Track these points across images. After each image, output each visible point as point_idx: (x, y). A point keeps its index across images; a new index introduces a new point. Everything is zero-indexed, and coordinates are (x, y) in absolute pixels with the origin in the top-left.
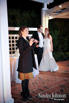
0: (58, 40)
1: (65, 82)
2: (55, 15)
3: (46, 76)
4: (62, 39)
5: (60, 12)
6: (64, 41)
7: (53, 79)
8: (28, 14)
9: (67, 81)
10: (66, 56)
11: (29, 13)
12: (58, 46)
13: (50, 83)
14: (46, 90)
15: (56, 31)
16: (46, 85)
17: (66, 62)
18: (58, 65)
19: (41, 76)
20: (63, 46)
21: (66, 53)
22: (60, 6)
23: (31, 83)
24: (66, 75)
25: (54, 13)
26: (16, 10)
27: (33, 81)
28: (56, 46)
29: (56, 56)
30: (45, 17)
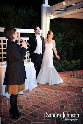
0: (63, 46)
1: (67, 96)
2: (58, 13)
3: (44, 89)
4: (66, 44)
5: (65, 10)
6: (69, 47)
7: (53, 93)
8: (25, 11)
9: (70, 95)
10: (71, 65)
11: (26, 9)
12: (61, 53)
13: (48, 98)
14: (43, 106)
15: (60, 34)
16: (43, 101)
17: (71, 72)
18: (61, 76)
19: (38, 90)
20: (68, 52)
21: (72, 62)
22: (64, 3)
23: (25, 98)
24: (70, 88)
25: (57, 11)
26: (9, 6)
27: (28, 96)
28: (59, 53)
29: (59, 65)
30: (46, 16)
